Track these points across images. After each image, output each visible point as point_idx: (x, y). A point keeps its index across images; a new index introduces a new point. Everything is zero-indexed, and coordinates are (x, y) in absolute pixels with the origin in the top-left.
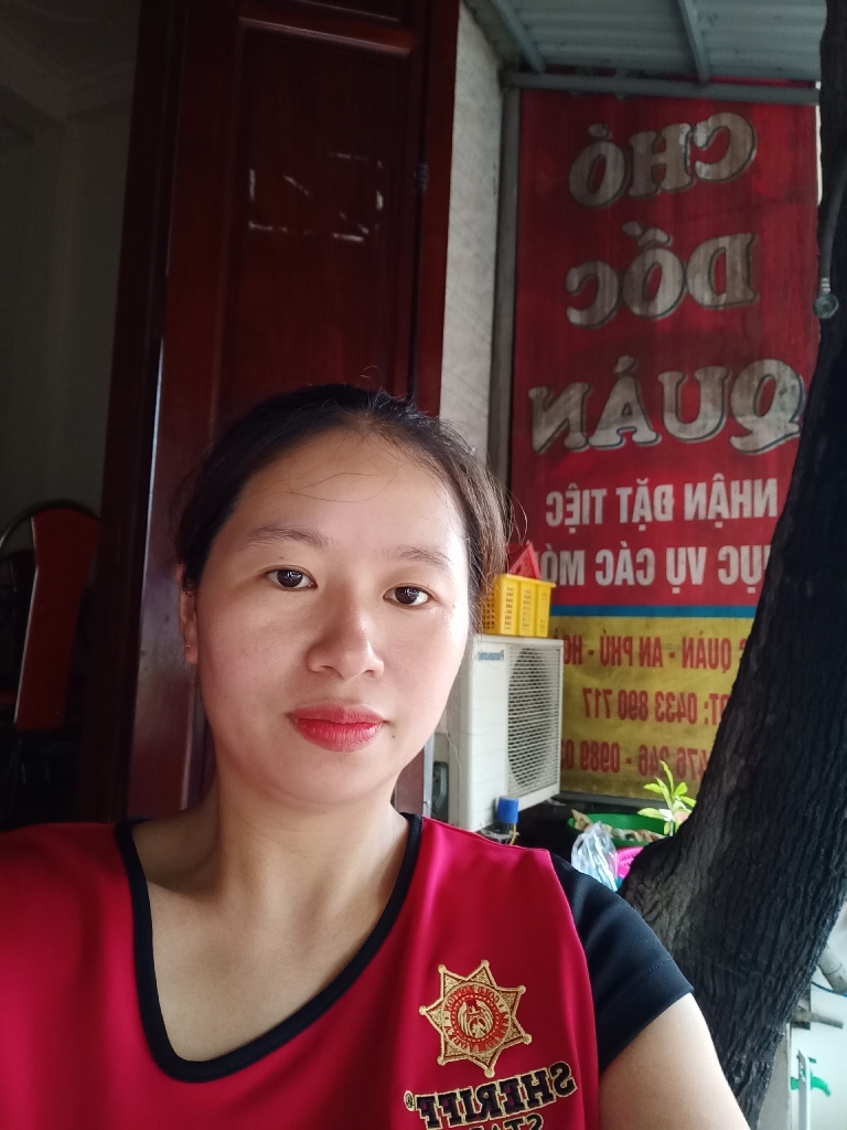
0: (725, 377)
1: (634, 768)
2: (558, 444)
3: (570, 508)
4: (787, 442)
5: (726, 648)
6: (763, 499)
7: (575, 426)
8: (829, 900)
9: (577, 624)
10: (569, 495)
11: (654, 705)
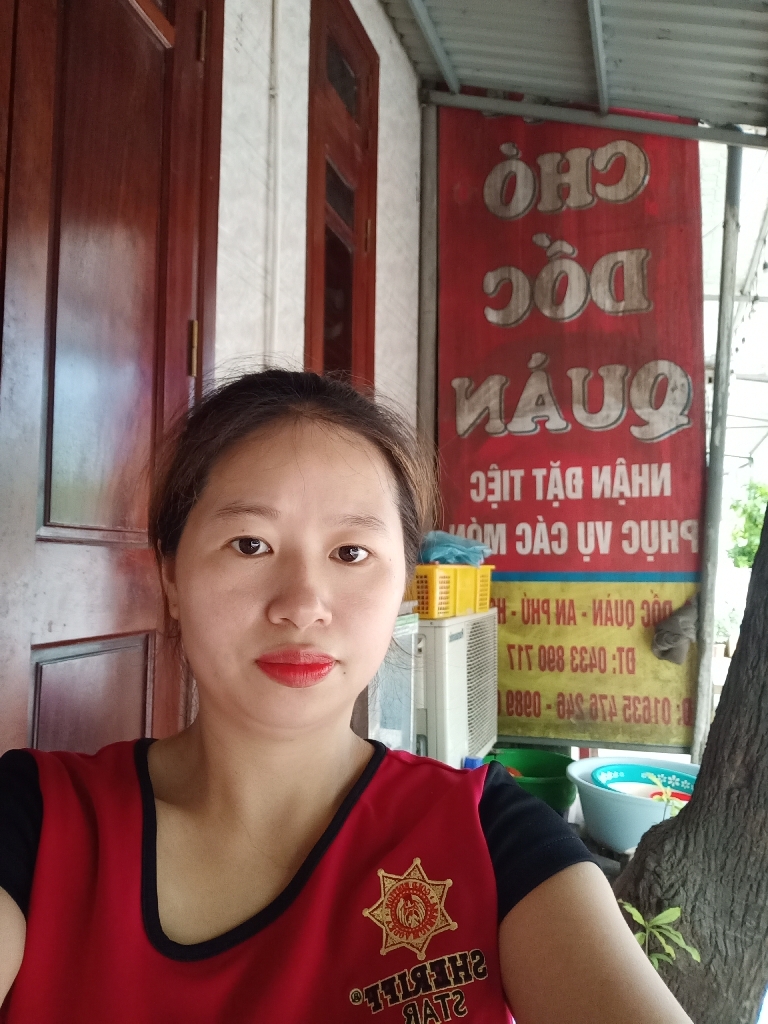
0: (626, 374)
1: (553, 713)
2: (480, 429)
3: (491, 486)
4: (679, 432)
5: (630, 606)
6: (659, 481)
7: (494, 415)
9: (501, 589)
10: (490, 474)
11: (570, 658)
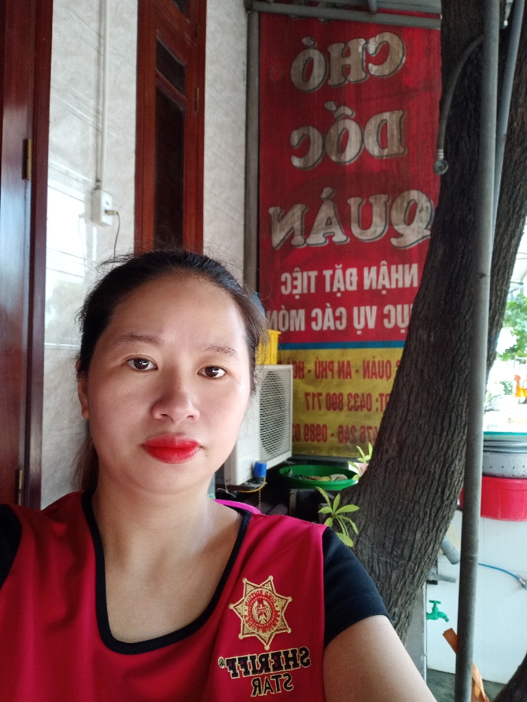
0: (388, 201)
1: (335, 439)
2: (287, 242)
3: (295, 283)
4: (423, 242)
5: (388, 366)
6: (409, 276)
7: (300, 232)
8: (444, 518)
9: (301, 354)
10: (295, 275)
11: (347, 401)
